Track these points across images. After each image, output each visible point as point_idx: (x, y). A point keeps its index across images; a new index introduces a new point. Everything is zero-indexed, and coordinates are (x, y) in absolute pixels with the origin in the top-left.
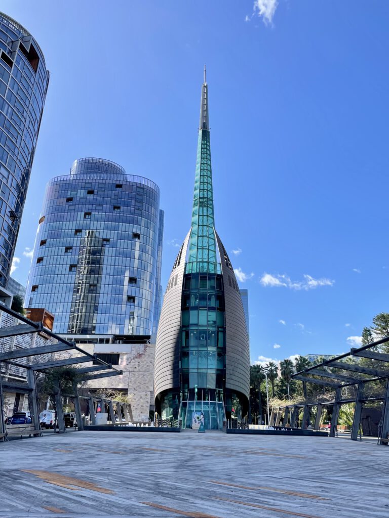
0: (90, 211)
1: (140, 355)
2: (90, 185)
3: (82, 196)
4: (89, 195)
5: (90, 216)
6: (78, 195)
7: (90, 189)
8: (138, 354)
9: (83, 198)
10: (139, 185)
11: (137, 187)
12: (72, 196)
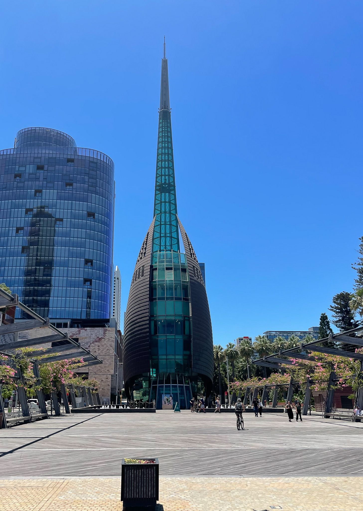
0: (40, 189)
1: (100, 339)
2: (38, 160)
3: (31, 172)
4: (38, 171)
5: (40, 194)
6: (27, 171)
7: (39, 164)
8: (97, 338)
9: (32, 174)
10: (91, 160)
11: (90, 162)
12: (20, 172)
